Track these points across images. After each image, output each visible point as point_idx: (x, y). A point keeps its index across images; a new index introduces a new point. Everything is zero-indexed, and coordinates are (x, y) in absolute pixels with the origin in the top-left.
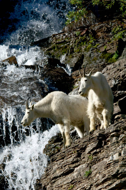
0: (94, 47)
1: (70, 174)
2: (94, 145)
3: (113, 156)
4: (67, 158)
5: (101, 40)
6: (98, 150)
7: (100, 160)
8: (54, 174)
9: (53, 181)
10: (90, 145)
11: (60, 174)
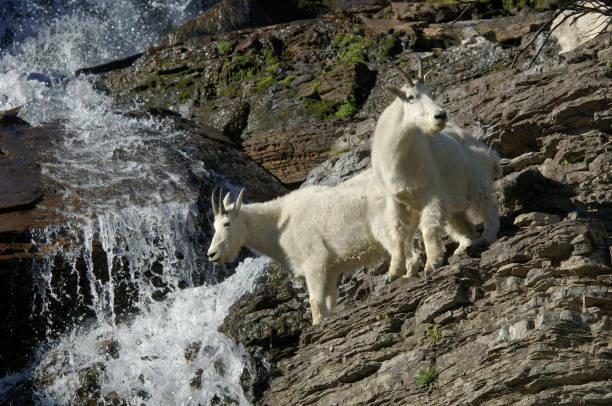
0: (281, 82)
1: (365, 379)
2: (447, 297)
3: (507, 328)
4: (355, 334)
5: (300, 65)
6: (457, 313)
7: (464, 339)
8: (317, 377)
9: (312, 397)
10: (431, 297)
11: (334, 377)
